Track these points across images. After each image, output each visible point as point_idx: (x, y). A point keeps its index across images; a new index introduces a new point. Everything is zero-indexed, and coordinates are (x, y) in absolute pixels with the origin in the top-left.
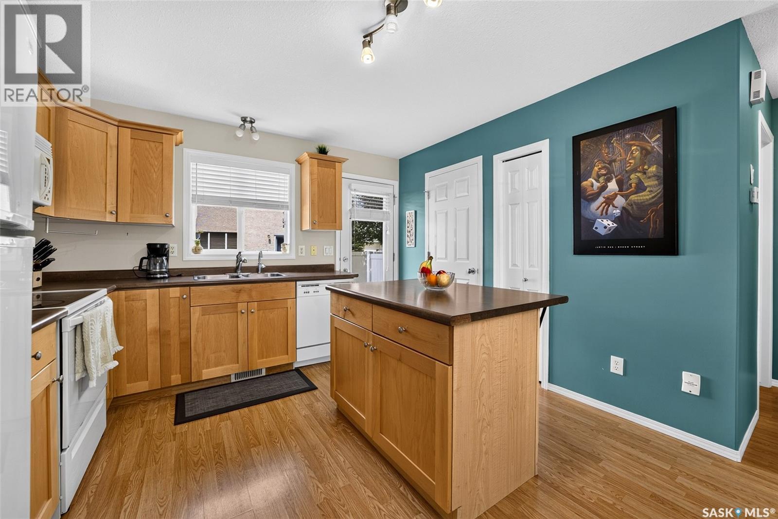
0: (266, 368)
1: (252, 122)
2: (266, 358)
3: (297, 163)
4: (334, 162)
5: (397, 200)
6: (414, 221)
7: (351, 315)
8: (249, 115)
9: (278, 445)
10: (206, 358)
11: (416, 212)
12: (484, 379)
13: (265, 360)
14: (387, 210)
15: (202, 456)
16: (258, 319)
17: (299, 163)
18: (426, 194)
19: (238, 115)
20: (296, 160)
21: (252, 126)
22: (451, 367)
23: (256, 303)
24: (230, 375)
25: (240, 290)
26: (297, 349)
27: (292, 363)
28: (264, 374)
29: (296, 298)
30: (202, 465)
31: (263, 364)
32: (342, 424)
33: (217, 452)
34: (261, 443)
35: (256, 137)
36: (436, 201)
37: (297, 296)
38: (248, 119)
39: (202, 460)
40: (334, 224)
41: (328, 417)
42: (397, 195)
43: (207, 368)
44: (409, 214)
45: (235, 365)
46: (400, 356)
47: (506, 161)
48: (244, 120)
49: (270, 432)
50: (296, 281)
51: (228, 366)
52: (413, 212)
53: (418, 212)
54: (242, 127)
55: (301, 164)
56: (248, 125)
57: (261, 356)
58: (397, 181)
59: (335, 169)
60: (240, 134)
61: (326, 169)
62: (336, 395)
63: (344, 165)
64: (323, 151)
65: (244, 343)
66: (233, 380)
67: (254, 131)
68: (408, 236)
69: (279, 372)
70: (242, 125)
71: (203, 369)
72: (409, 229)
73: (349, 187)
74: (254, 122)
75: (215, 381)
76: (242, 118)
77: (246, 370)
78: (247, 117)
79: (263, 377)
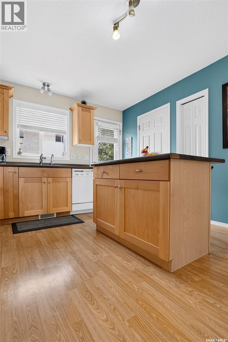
0: (56, 213)
1: (48, 86)
2: (57, 208)
3: (70, 110)
4: (90, 109)
5: (121, 133)
6: (131, 143)
7: (106, 174)
8: (47, 81)
9: (69, 241)
10: (26, 205)
11: (132, 138)
12: (185, 193)
13: (56, 208)
14: (117, 138)
15: (30, 244)
16: (53, 186)
17: (71, 110)
18: (138, 128)
19: (41, 81)
20: (70, 109)
21: (48, 88)
22: (169, 182)
23: (52, 178)
24: (38, 215)
25: (44, 171)
26: (72, 204)
27: (70, 211)
28: (55, 216)
29: (72, 177)
30: (30, 247)
31: (54, 211)
32: (101, 235)
33: (37, 243)
34: (59, 240)
35: (50, 94)
36: (143, 131)
37: (73, 176)
38: (46, 84)
39: (30, 246)
40: (90, 142)
41: (92, 232)
42: (121, 130)
43: (27, 210)
44: (128, 140)
45: (41, 210)
46: (138, 186)
47: (183, 104)
48: (44, 84)
49: (63, 237)
50: (72, 168)
51: (38, 210)
52: (131, 138)
53: (133, 138)
54: (43, 88)
55: (72, 111)
56: (46, 88)
57: (54, 206)
58: (121, 122)
59: (90, 113)
60: (42, 92)
61: (86, 112)
62: (97, 220)
63: (95, 111)
64: (84, 103)
65: (46, 198)
66: (40, 218)
67: (49, 90)
68: (128, 151)
69: (63, 216)
70: (43, 87)
71: (25, 211)
72: (128, 148)
73: (97, 124)
74: (49, 86)
75: (31, 218)
76: (43, 83)
77: (46, 213)
78: (46, 83)
79: (55, 218)
